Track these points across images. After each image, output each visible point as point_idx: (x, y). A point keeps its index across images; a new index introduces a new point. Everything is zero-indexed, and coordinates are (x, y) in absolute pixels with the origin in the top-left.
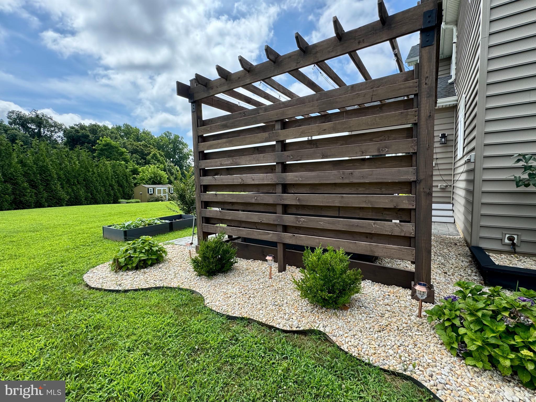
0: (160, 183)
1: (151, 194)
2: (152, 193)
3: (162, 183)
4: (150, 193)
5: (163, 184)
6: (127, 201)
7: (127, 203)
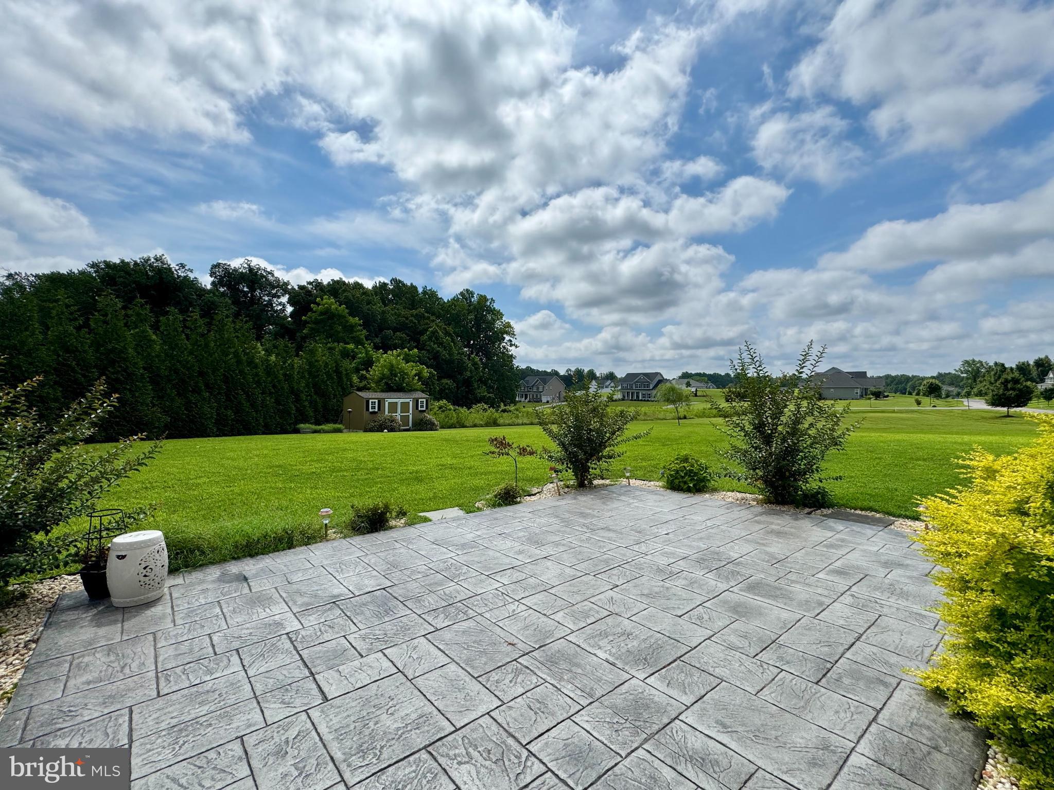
0: (399, 389)
1: (374, 413)
2: (376, 410)
3: (404, 387)
4: (371, 410)
5: (405, 391)
6: (314, 427)
7: (315, 432)
